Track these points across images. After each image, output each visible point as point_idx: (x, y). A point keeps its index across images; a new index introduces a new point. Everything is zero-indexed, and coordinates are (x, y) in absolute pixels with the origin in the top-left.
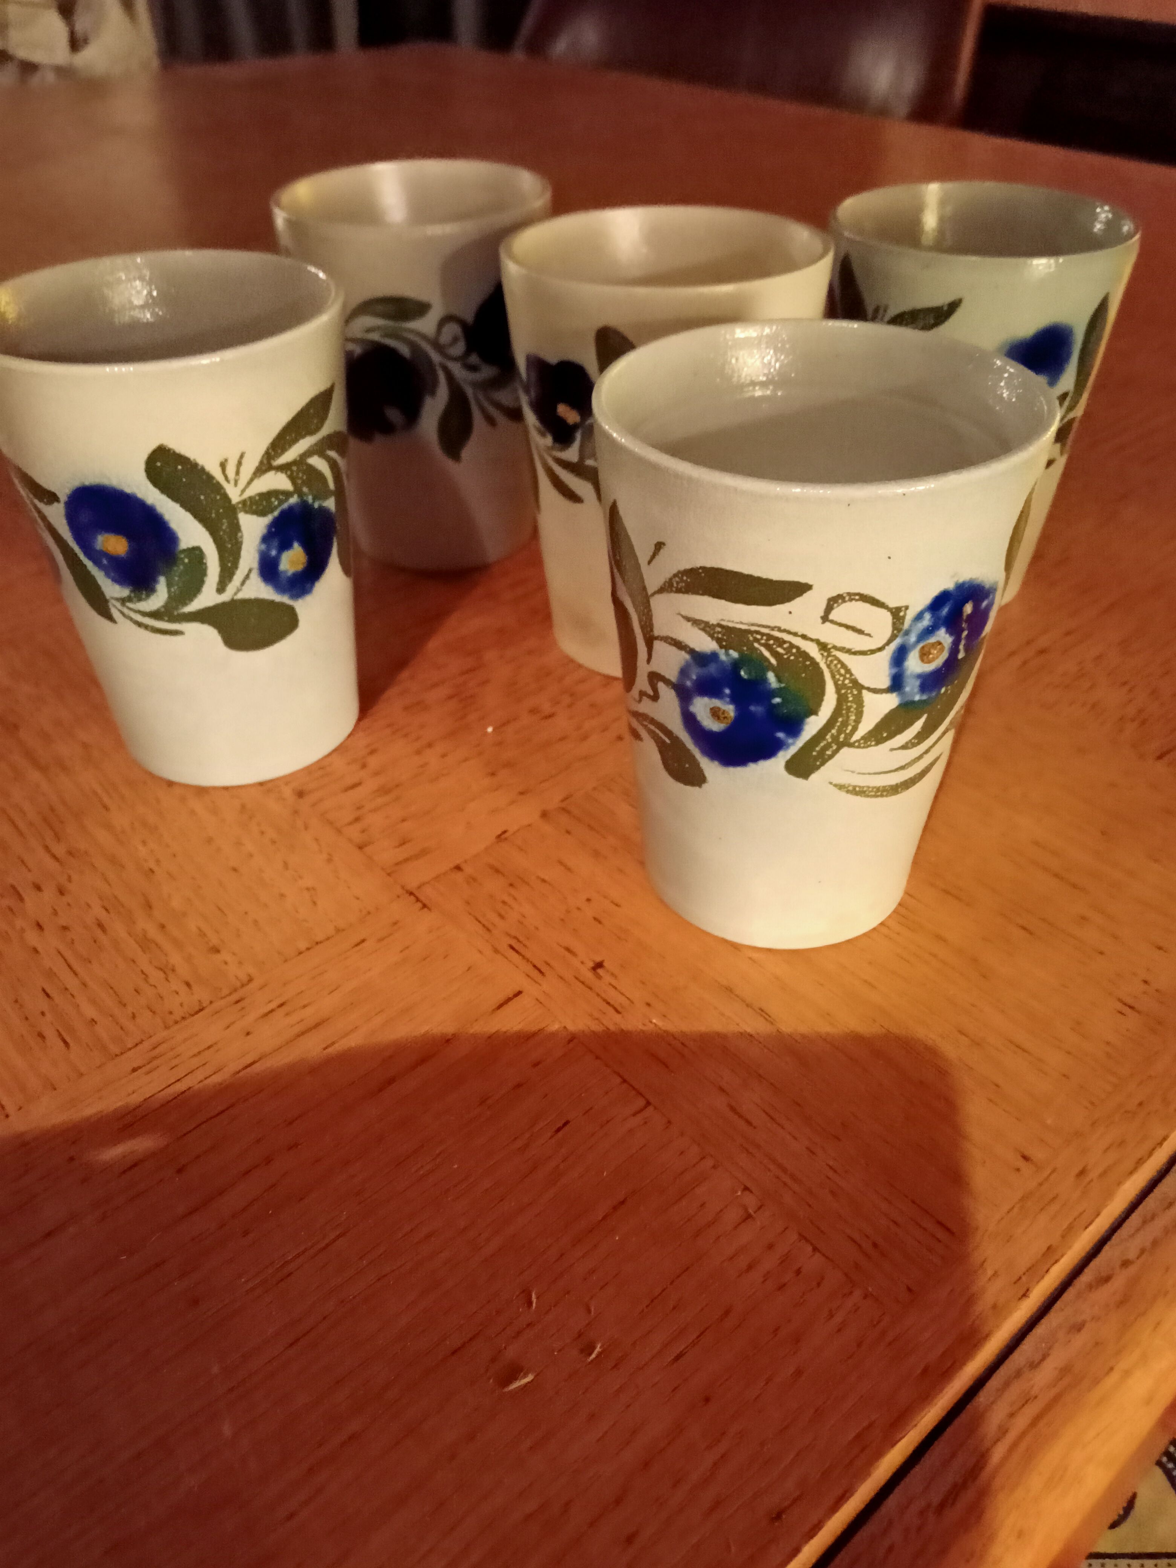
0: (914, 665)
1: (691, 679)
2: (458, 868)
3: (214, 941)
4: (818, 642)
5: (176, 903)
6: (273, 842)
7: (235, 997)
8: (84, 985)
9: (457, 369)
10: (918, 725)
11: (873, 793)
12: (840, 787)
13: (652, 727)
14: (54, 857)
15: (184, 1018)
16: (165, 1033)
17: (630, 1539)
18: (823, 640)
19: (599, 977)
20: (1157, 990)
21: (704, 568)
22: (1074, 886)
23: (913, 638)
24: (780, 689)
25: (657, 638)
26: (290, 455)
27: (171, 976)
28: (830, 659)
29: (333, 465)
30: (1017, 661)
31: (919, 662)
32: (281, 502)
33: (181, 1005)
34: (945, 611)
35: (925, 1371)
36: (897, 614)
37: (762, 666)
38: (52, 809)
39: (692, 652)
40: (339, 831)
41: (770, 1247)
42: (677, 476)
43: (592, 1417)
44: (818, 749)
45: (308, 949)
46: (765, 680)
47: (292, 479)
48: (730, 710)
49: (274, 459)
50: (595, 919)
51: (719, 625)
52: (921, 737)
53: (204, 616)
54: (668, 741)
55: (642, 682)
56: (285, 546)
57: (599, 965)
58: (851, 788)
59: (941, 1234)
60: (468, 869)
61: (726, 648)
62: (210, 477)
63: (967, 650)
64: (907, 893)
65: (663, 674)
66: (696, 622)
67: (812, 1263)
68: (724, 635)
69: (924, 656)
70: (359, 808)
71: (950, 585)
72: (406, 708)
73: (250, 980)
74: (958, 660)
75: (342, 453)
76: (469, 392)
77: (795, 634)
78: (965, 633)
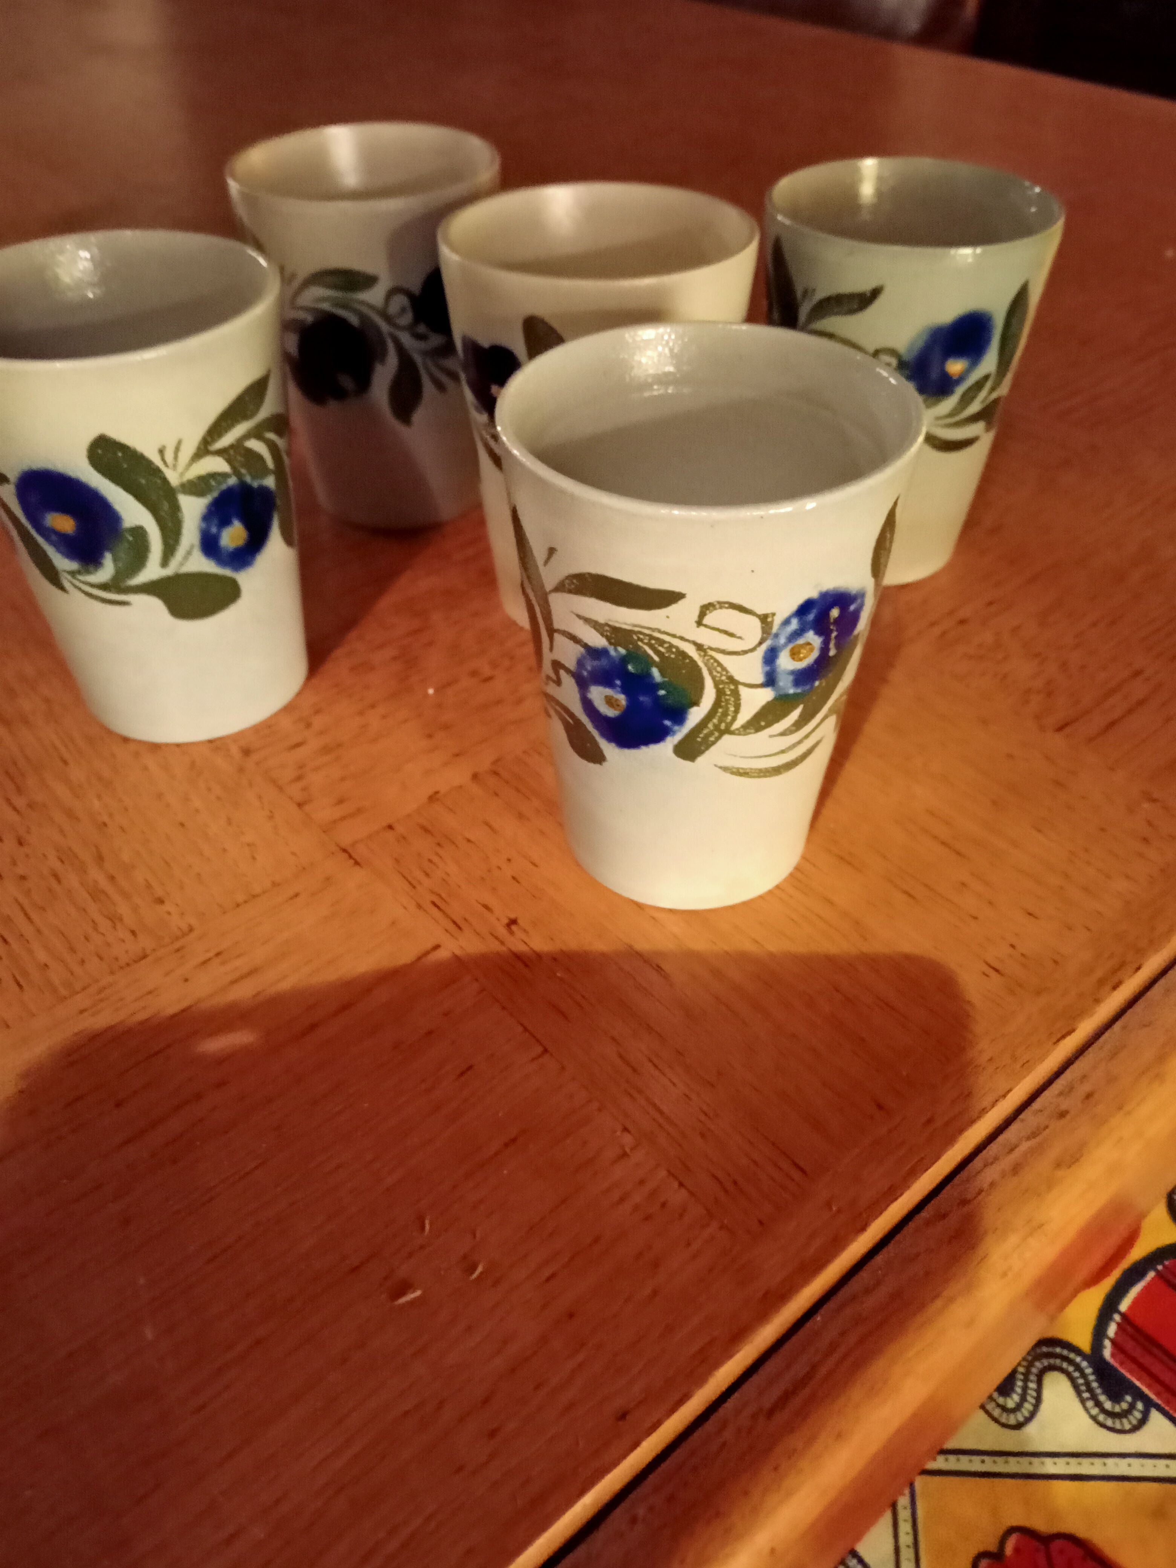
0: (786, 663)
1: (586, 670)
2: (390, 827)
3: (159, 892)
4: (695, 643)
5: (126, 856)
6: (219, 798)
7: (177, 945)
8: (39, 931)
9: (406, 339)
10: (795, 715)
11: (756, 775)
12: (725, 769)
13: (558, 708)
14: (15, 809)
15: (128, 965)
16: (111, 979)
17: (492, 1434)
18: (699, 641)
19: (512, 933)
20: (1022, 955)
21: (589, 574)
22: (959, 853)
23: (782, 640)
24: (664, 683)
25: (558, 631)
26: (227, 440)
27: (119, 925)
28: (707, 658)
29: (273, 447)
30: (937, 631)
31: (791, 660)
32: (219, 483)
33: (127, 952)
34: (811, 617)
35: (766, 1294)
36: (765, 620)
37: (647, 662)
38: (15, 763)
39: (586, 646)
40: (281, 789)
41: (642, 1182)
42: (563, 492)
43: (469, 1329)
44: (701, 735)
45: (246, 902)
46: (649, 675)
47: (229, 461)
48: (622, 699)
49: (210, 445)
50: (514, 878)
51: (607, 625)
52: (798, 725)
53: (150, 588)
54: (571, 721)
55: (547, 668)
56: (225, 522)
57: (513, 922)
58: (734, 770)
59: (796, 1175)
60: (400, 829)
61: (615, 645)
62: (149, 463)
63: (838, 646)
64: (804, 858)
65: (563, 662)
66: (587, 621)
67: (676, 1196)
68: (611, 634)
69: (794, 655)
70: (301, 767)
71: (814, 594)
72: (353, 669)
73: (191, 929)
74: (829, 657)
75: (280, 433)
76: (418, 359)
77: (674, 636)
78: (834, 634)
